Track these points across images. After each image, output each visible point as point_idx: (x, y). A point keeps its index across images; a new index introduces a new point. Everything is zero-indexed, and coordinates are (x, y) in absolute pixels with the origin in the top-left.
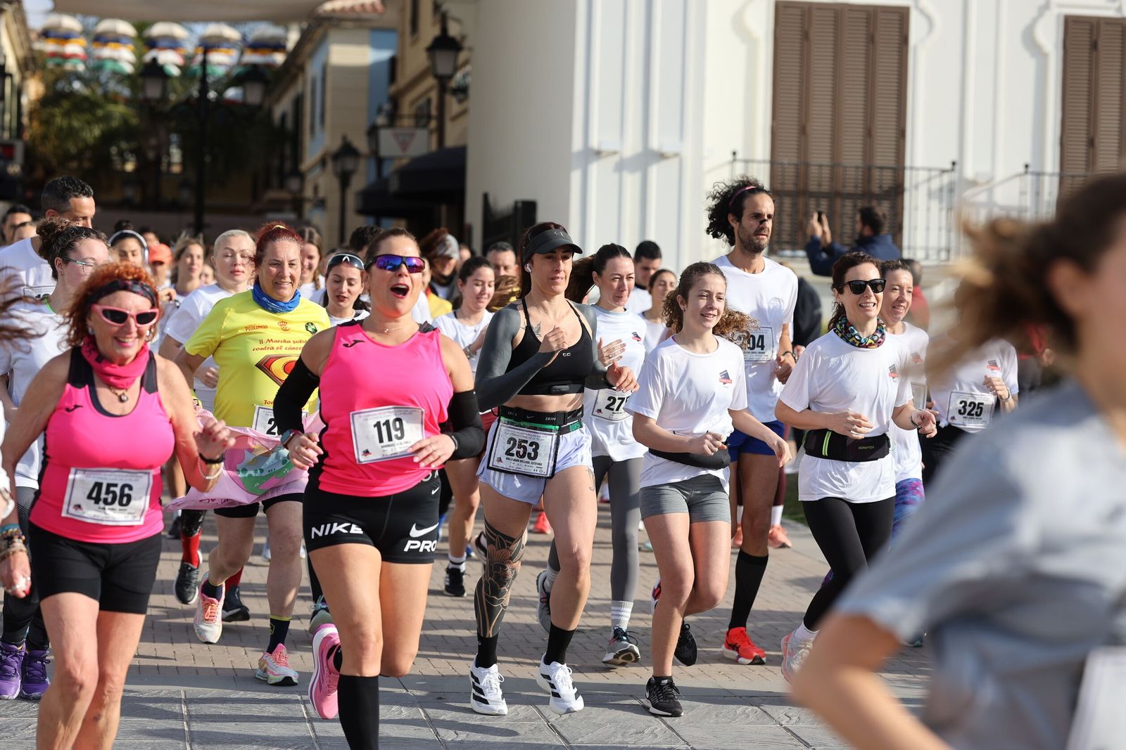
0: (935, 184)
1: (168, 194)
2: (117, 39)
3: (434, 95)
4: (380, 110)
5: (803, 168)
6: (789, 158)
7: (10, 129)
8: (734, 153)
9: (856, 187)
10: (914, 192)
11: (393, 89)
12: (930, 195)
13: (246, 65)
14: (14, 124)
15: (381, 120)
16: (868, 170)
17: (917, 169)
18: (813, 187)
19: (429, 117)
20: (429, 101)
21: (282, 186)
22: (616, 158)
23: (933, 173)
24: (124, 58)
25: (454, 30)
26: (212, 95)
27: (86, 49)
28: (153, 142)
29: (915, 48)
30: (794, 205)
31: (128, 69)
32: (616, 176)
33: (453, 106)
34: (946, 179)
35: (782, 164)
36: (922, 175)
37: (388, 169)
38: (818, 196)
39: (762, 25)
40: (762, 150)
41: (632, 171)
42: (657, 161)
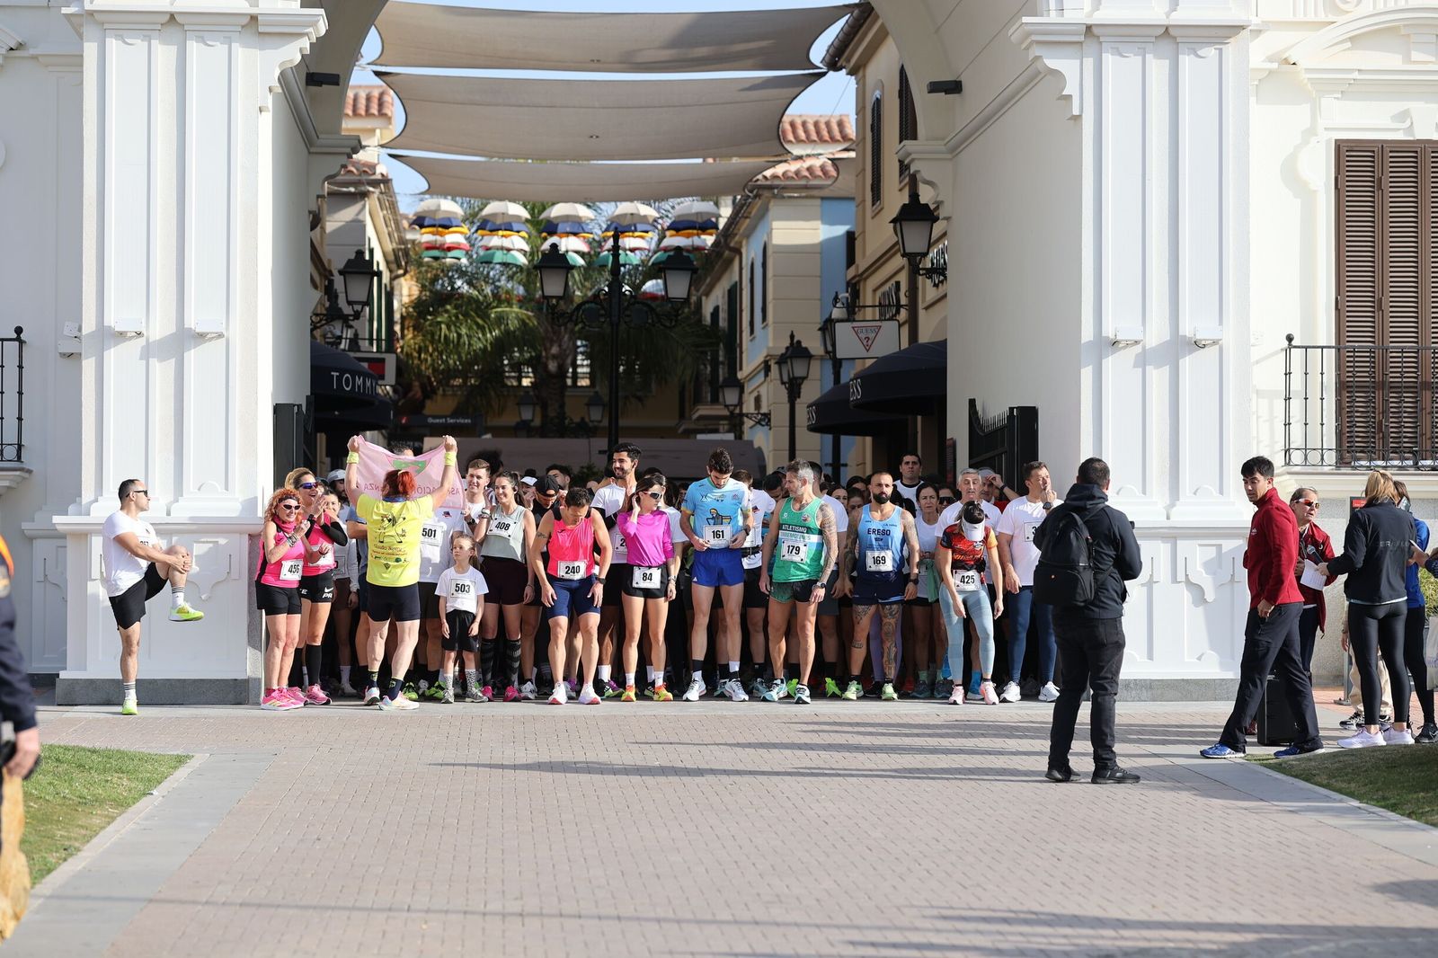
1: (574, 414)
2: (508, 226)
3: (903, 278)
4: (836, 299)
5: (1378, 356)
7: (379, 339)
8: (1290, 339)
11: (852, 272)
13: (666, 250)
14: (383, 337)
15: (837, 313)
18: (1393, 378)
19: (899, 306)
20: (898, 284)
21: (715, 400)
22: (1137, 349)
24: (517, 246)
25: (926, 196)
26: (626, 288)
27: (468, 239)
28: (555, 350)
30: (1370, 401)
31: (522, 260)
32: (1137, 372)
33: (928, 291)
37: (847, 374)
38: (1398, 388)
39: (1320, 174)
40: (1325, 331)
41: (1158, 366)
42: (1190, 353)
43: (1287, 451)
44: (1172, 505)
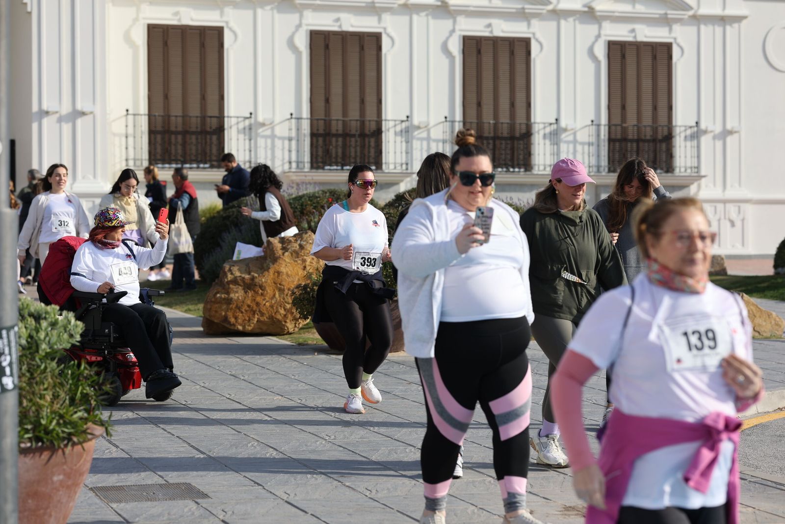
0: (241, 126)
5: (167, 117)
6: (159, 112)
8: (127, 111)
9: (197, 128)
10: (229, 130)
12: (239, 132)
16: (203, 118)
17: (231, 117)
18: (173, 129)
22: (57, 115)
23: (240, 119)
29: (227, 49)
30: (163, 139)
32: (58, 125)
34: (247, 122)
35: (155, 116)
36: (234, 121)
38: (176, 133)
39: (140, 38)
40: (143, 108)
41: (67, 122)
42: (81, 117)
43: (127, 160)
44: (73, 183)
